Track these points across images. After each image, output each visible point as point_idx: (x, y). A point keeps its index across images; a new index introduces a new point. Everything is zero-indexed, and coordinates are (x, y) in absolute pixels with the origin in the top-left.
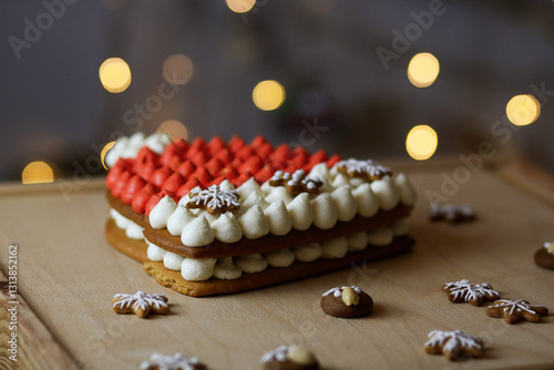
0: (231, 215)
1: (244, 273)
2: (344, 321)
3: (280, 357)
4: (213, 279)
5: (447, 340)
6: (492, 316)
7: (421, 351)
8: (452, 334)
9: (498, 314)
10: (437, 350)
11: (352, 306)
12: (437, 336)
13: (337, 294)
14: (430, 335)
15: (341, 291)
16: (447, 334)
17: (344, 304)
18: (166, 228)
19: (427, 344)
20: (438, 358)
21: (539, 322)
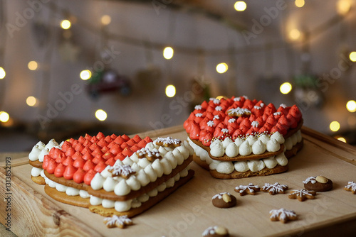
0: (134, 177)
1: (142, 203)
2: (226, 209)
3: (212, 232)
4: (132, 209)
5: (280, 214)
6: (292, 198)
7: (269, 221)
8: (281, 210)
9: (294, 197)
10: (276, 219)
11: (229, 202)
12: (274, 213)
13: (220, 197)
14: (271, 212)
15: (222, 195)
16: (279, 211)
17: (224, 202)
18: (102, 188)
19: (271, 217)
20: (277, 223)
21: (314, 199)
